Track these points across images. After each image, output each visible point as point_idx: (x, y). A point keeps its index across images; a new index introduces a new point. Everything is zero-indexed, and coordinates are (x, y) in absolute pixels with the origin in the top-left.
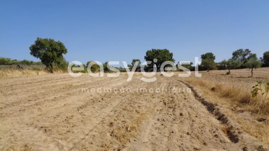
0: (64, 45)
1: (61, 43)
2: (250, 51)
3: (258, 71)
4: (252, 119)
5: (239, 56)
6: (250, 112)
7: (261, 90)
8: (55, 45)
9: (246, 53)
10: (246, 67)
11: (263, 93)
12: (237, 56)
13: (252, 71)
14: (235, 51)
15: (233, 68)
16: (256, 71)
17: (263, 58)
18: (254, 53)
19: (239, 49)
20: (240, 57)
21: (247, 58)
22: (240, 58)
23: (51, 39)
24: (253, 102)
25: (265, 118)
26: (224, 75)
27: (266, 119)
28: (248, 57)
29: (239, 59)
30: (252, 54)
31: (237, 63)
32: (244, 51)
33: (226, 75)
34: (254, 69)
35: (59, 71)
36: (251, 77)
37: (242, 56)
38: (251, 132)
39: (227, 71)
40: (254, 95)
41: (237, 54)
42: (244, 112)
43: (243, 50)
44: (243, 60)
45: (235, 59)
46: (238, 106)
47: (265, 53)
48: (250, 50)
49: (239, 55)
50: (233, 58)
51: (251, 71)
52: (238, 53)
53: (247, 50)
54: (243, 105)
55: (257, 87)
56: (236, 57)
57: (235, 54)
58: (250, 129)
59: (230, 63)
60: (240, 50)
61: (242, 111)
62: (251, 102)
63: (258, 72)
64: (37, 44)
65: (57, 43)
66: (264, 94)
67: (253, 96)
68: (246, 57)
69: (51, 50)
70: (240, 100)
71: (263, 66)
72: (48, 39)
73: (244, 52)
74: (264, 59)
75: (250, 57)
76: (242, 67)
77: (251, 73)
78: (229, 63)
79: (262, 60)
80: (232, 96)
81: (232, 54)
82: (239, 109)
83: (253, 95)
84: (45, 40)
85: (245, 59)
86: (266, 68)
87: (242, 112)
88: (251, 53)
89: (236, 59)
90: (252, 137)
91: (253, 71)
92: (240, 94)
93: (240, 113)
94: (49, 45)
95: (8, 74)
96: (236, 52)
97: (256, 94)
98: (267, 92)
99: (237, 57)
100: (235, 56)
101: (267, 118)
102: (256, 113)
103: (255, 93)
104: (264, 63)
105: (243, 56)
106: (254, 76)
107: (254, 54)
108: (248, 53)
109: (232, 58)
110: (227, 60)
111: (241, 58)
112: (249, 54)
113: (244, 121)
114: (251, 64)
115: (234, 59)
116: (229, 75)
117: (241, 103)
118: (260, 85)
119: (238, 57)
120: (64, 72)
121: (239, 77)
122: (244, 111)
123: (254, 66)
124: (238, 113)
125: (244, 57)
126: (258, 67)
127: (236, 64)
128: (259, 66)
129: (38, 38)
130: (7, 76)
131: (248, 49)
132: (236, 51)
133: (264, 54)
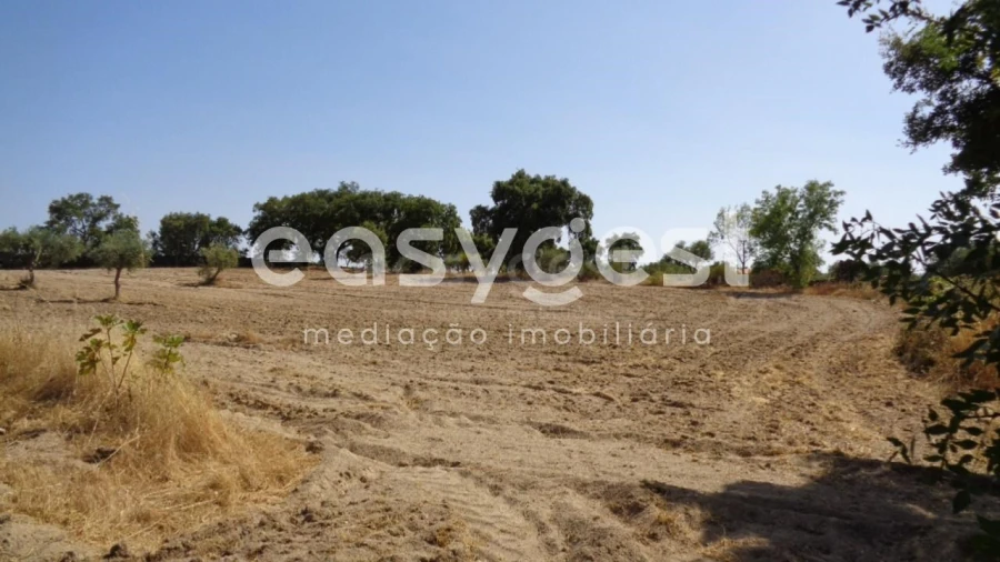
2: (117, 206)
3: (137, 280)
4: (68, 457)
5: (74, 218)
6: (63, 432)
7: (111, 347)
9: (102, 209)
10: (96, 261)
11: (116, 359)
12: (66, 220)
13: (118, 276)
14: (60, 199)
15: (46, 264)
16: (132, 277)
17: (159, 235)
18: (131, 216)
19: (75, 193)
20: (80, 225)
21: (104, 229)
22: (79, 227)
24: (83, 392)
25: (112, 448)
26: (8, 289)
27: (113, 451)
28: (107, 227)
29: (75, 230)
30: (125, 216)
31: (66, 245)
32: (95, 201)
33: (16, 289)
34: (124, 271)
36: (115, 298)
37: (87, 221)
38: (48, 510)
39: (24, 273)
40: (87, 367)
41: (70, 210)
42: (43, 437)
43: (91, 198)
44: (90, 235)
45: (59, 231)
46: (22, 416)
47: (165, 218)
48: (115, 202)
49: (77, 215)
50: (51, 223)
51: (113, 279)
52: (72, 207)
53: (106, 200)
54: (46, 406)
55: (98, 337)
56: (63, 222)
57: (60, 210)
58: (44, 500)
59: (37, 242)
60: (80, 196)
61: (33, 431)
62: (75, 393)
63: (140, 285)
66: (119, 362)
67: (82, 372)
68: (103, 225)
70: (37, 390)
71: (157, 262)
73: (93, 205)
74: (162, 239)
75: (117, 227)
76: (84, 263)
77: (113, 286)
78: (31, 241)
79: (155, 244)
80: (10, 376)
81: (47, 209)
82: (25, 424)
83: (83, 365)
85: (99, 230)
86: (169, 269)
87: (34, 437)
88: (119, 211)
89: (65, 230)
90: (45, 527)
91: (120, 279)
92: (43, 365)
93: (21, 443)
96: (65, 202)
97: (93, 362)
98: (128, 353)
99: (69, 222)
100: (59, 218)
101: (118, 445)
102: (85, 432)
103: (89, 361)
104: (163, 252)
105: (91, 219)
106: (124, 295)
107: (130, 220)
108: (108, 211)
109: (48, 223)
110: (23, 229)
111: (84, 227)
112: (111, 216)
113: (32, 472)
114: (115, 251)
115: (56, 229)
116: (31, 292)
117: (39, 400)
118: (109, 330)
119: (73, 221)
121: (69, 298)
122: (44, 431)
123: (124, 261)
124: (17, 443)
125: (93, 224)
126: (139, 265)
127: (62, 249)
128: (142, 261)
131: (110, 198)
132: (66, 197)
133: (163, 222)
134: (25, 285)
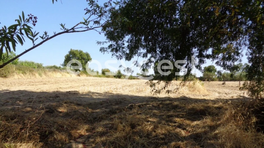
0: (90, 55)
1: (88, 54)
8: (84, 55)
9: (245, 66)
23: (81, 50)
35: (84, 75)
64: (70, 53)
65: (85, 53)
69: (80, 58)
72: (79, 50)
73: (243, 66)
78: (224, 75)
84: (77, 51)
94: (79, 55)
95: (54, 75)
114: (239, 76)
120: (87, 76)
129: (71, 49)
130: (53, 76)
134: (223, 84)
